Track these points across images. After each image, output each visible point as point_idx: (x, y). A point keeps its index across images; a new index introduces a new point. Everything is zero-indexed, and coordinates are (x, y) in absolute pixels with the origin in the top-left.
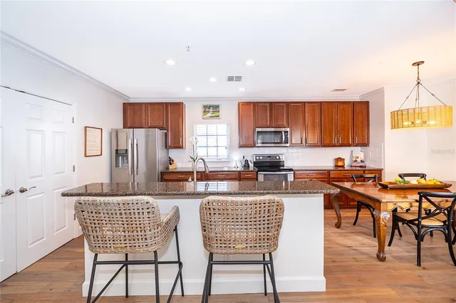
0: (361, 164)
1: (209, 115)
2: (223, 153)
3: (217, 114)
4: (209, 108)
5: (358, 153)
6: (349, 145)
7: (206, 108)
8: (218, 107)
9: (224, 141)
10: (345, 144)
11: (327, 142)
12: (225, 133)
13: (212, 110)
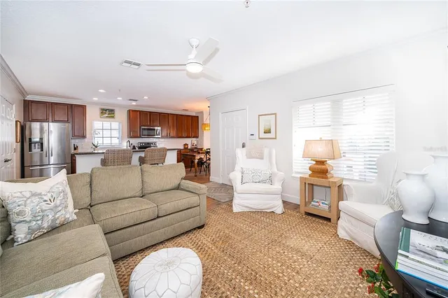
1: (106, 115)
2: (115, 141)
3: (112, 115)
4: (106, 111)
5: (194, 141)
6: (190, 137)
7: (103, 111)
8: (113, 110)
9: (116, 134)
10: (188, 137)
11: (180, 135)
12: (118, 128)
13: (108, 112)
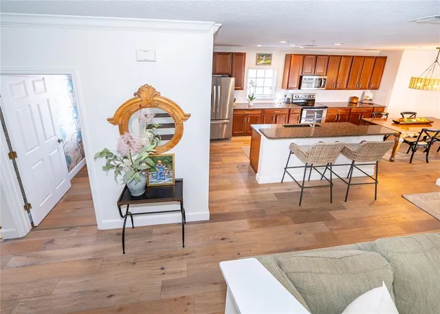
0: (370, 102)
1: (262, 62)
3: (269, 61)
4: (263, 56)
5: (369, 94)
6: (365, 89)
7: (260, 56)
8: (270, 55)
9: (269, 82)
10: (363, 88)
11: (351, 86)
12: (271, 76)
13: (265, 57)
